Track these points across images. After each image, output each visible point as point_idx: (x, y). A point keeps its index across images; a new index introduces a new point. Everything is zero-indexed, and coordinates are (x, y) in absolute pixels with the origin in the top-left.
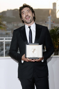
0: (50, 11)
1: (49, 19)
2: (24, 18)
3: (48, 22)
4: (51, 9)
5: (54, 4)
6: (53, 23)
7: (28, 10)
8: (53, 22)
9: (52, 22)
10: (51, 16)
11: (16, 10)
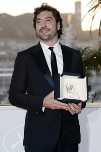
0: (69, 18)
1: (68, 34)
2: (39, 30)
3: (65, 40)
4: (72, 14)
5: (78, 5)
6: (74, 41)
7: (47, 18)
8: (76, 39)
9: (74, 38)
10: (71, 26)
11: (3, 16)
